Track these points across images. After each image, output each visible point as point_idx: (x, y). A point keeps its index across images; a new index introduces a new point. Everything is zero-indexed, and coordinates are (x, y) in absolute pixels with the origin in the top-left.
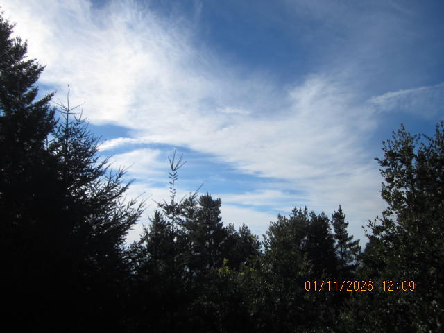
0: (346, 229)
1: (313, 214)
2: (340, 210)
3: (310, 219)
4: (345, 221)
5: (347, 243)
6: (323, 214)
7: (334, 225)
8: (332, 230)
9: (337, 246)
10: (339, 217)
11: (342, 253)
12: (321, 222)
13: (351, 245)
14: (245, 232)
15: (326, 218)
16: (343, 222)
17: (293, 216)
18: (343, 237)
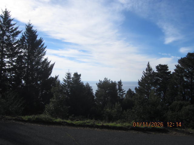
0: (122, 87)
1: (112, 82)
2: (121, 81)
3: (111, 83)
4: (122, 84)
5: (122, 91)
6: (115, 82)
7: (118, 85)
8: (117, 87)
9: (119, 92)
10: (120, 83)
11: (119, 94)
12: (114, 84)
13: (123, 92)
14: (88, 85)
15: (116, 83)
16: (121, 85)
17: (104, 80)
18: (120, 89)
